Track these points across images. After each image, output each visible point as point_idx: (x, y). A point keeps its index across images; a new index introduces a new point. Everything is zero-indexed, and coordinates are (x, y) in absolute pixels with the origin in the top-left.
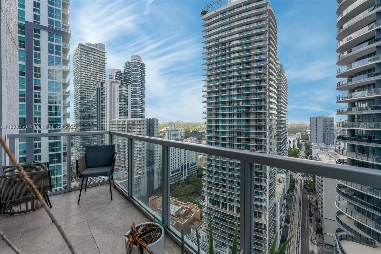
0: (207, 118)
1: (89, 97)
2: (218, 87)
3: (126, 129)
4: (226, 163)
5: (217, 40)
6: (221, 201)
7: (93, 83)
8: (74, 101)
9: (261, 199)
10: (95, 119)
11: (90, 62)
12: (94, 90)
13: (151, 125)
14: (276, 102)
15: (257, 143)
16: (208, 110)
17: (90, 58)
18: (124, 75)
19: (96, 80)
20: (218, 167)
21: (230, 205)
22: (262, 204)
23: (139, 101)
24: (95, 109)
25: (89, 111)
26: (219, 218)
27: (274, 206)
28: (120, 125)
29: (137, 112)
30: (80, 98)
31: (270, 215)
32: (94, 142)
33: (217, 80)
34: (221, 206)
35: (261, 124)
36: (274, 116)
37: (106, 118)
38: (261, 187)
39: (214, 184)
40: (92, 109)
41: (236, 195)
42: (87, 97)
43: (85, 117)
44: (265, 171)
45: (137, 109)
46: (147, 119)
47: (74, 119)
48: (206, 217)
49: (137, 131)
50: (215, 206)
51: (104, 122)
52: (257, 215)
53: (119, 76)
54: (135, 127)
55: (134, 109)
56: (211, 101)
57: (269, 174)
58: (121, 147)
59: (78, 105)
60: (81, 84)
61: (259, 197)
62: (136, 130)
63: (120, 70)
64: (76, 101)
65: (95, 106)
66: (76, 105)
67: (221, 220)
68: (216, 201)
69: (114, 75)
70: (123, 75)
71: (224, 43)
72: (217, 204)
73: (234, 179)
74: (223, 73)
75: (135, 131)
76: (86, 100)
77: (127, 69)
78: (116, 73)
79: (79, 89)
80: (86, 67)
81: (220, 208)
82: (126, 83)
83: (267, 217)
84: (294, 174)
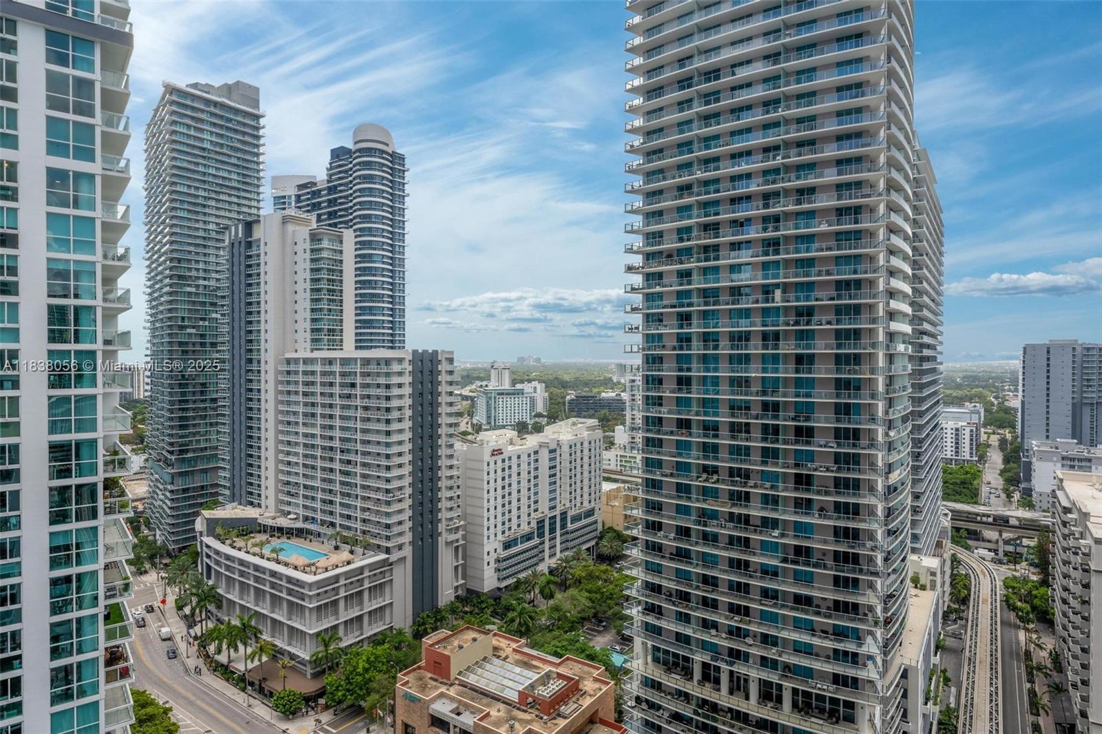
0: (644, 349)
1: (202, 274)
2: (685, 236)
3: (337, 390)
4: (717, 519)
5: (683, 60)
6: (699, 657)
7: (218, 224)
8: (150, 287)
9: (855, 655)
10: (224, 351)
11: (204, 149)
12: (218, 248)
13: (426, 373)
14: (909, 291)
15: (839, 445)
16: (648, 322)
17: (206, 136)
18: (329, 194)
19: (227, 214)
20: (684, 532)
21: (731, 673)
22: (862, 674)
23: (383, 289)
24: (223, 315)
25: (201, 323)
26: (689, 721)
27: (902, 677)
28: (313, 373)
29: (374, 328)
30: (171, 277)
31: (888, 712)
32: (218, 432)
33: (683, 210)
34: (697, 675)
35: (855, 372)
36: (904, 342)
37: (262, 348)
38: (856, 607)
39: (671, 595)
40: (214, 315)
41: (759, 636)
42: (194, 273)
43: (187, 343)
44: (873, 551)
45: (375, 315)
46: (415, 352)
47: (148, 352)
48: (640, 715)
49: (378, 398)
50: (673, 675)
51: (255, 364)
52: (838, 711)
53: (308, 199)
54: (368, 380)
55: (364, 314)
56: (658, 289)
57: (886, 560)
58: (319, 454)
59: (161, 304)
60: (174, 230)
61: (850, 647)
62: (373, 392)
63: (315, 177)
64: (157, 286)
65: (223, 306)
66: (154, 303)
67: (697, 727)
68: (676, 655)
69: (290, 197)
70: (325, 195)
71: (710, 73)
72: (684, 668)
73: (751, 576)
74: (706, 183)
75: (369, 397)
76: (189, 285)
77: (340, 172)
78: (299, 190)
79: (165, 245)
80: (192, 167)
81: (695, 682)
82: (335, 225)
83: (878, 722)
84: (963, 555)
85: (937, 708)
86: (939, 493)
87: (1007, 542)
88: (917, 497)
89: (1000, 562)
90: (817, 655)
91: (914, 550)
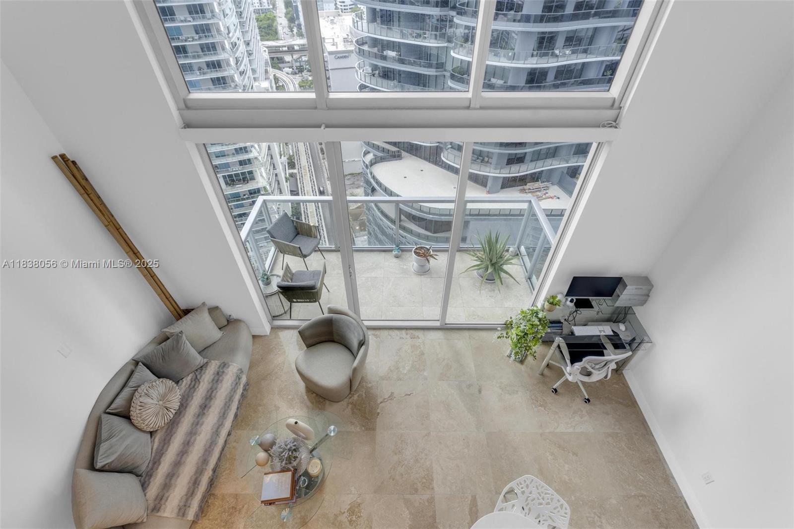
9: (245, 148)
22: (251, 156)
61: (241, 145)
83: (264, 175)
84: (279, 74)
85: (286, 158)
86: (259, 38)
87: (296, 61)
88: (248, 44)
89: (296, 74)
90: (228, 155)
91: (255, 79)
